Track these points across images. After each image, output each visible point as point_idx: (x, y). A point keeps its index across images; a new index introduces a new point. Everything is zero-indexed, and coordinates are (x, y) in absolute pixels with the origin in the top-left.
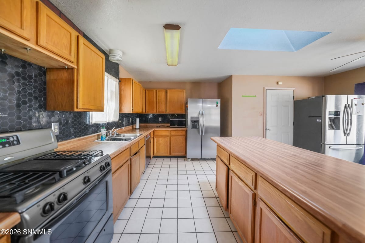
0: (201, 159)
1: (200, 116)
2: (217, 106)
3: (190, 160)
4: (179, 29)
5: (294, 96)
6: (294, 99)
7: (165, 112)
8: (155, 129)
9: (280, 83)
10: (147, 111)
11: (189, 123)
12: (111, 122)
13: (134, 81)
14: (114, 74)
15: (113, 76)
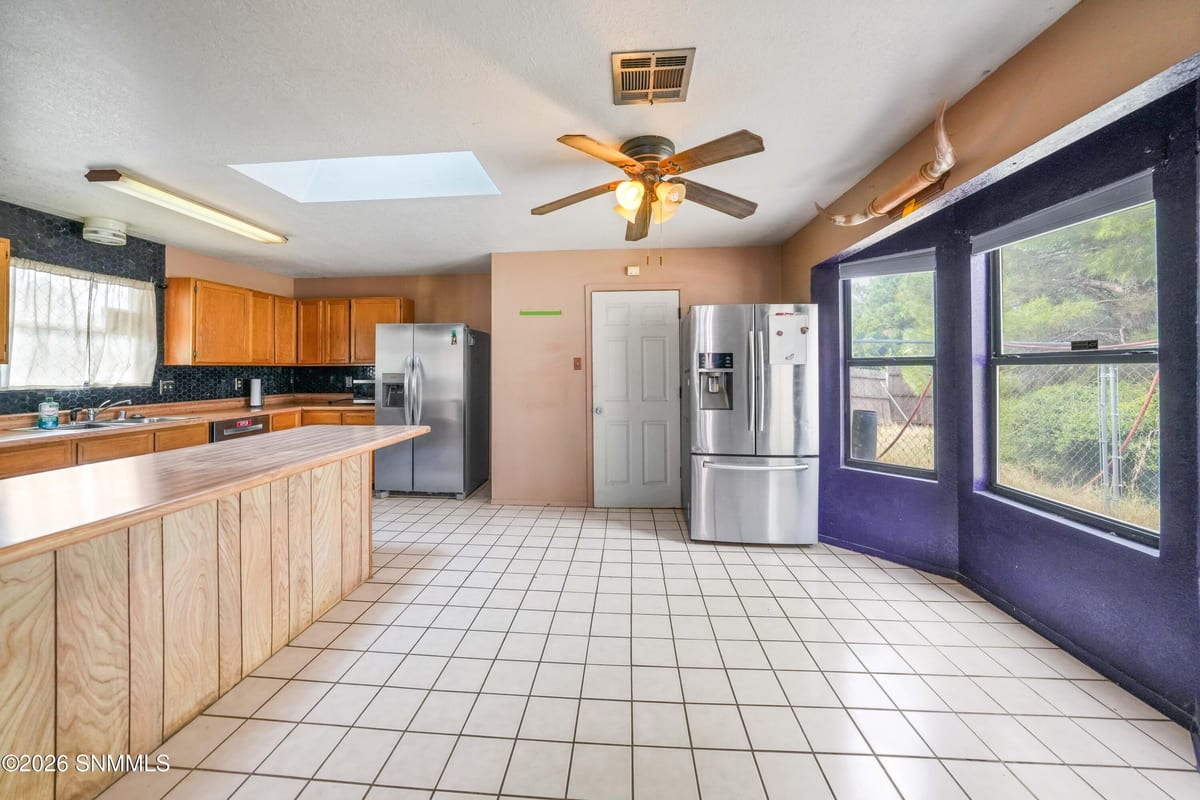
0: (413, 494)
1: (407, 372)
2: (454, 342)
3: (383, 495)
4: (117, 179)
5: (680, 310)
6: (680, 317)
7: (347, 361)
8: (305, 408)
9: (633, 271)
10: (301, 357)
11: (379, 391)
12: (115, 388)
13: (205, 284)
14: (132, 271)
15: (126, 276)
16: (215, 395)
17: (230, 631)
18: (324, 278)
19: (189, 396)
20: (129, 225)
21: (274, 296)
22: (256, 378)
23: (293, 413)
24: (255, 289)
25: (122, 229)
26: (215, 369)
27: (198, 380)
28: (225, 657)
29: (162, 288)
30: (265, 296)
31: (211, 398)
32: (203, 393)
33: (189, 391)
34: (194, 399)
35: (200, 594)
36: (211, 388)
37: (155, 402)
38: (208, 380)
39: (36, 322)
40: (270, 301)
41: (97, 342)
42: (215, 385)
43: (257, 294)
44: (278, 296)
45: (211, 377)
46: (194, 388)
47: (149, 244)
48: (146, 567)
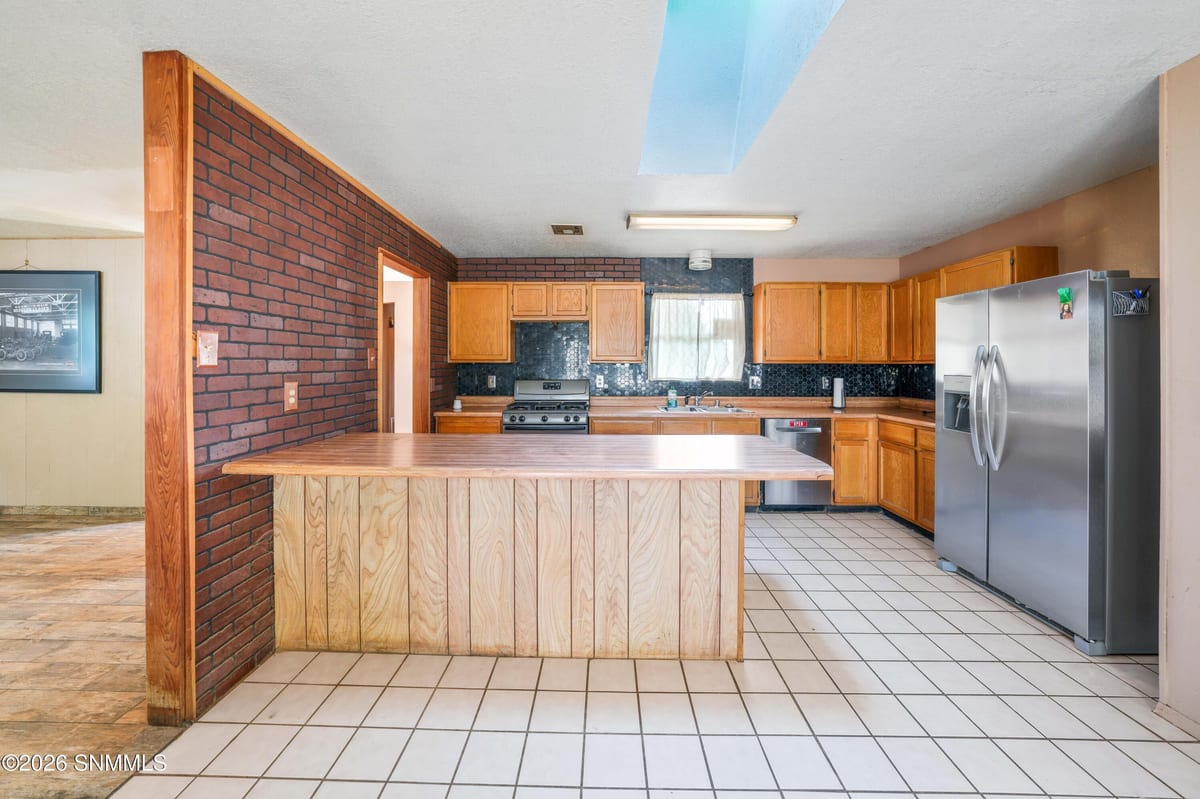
0: (989, 588)
2: (1066, 313)
10: (893, 353)
11: (941, 403)
12: (716, 382)
13: (773, 286)
14: (728, 287)
15: (723, 291)
16: (801, 392)
17: (526, 604)
18: (928, 248)
19: (775, 392)
20: (712, 251)
21: (854, 285)
22: (838, 376)
23: (866, 421)
24: (828, 281)
25: (707, 256)
26: (801, 368)
27: (784, 377)
28: (521, 626)
29: (749, 297)
30: (844, 285)
31: (796, 395)
32: (788, 390)
33: (775, 387)
34: (779, 395)
35: (498, 556)
36: (796, 385)
37: (745, 395)
38: (792, 377)
39: (670, 335)
40: (848, 291)
41: (704, 346)
42: (801, 383)
43: (831, 286)
44: (859, 284)
45: (796, 375)
46: (780, 385)
47: (739, 261)
48: (458, 515)
